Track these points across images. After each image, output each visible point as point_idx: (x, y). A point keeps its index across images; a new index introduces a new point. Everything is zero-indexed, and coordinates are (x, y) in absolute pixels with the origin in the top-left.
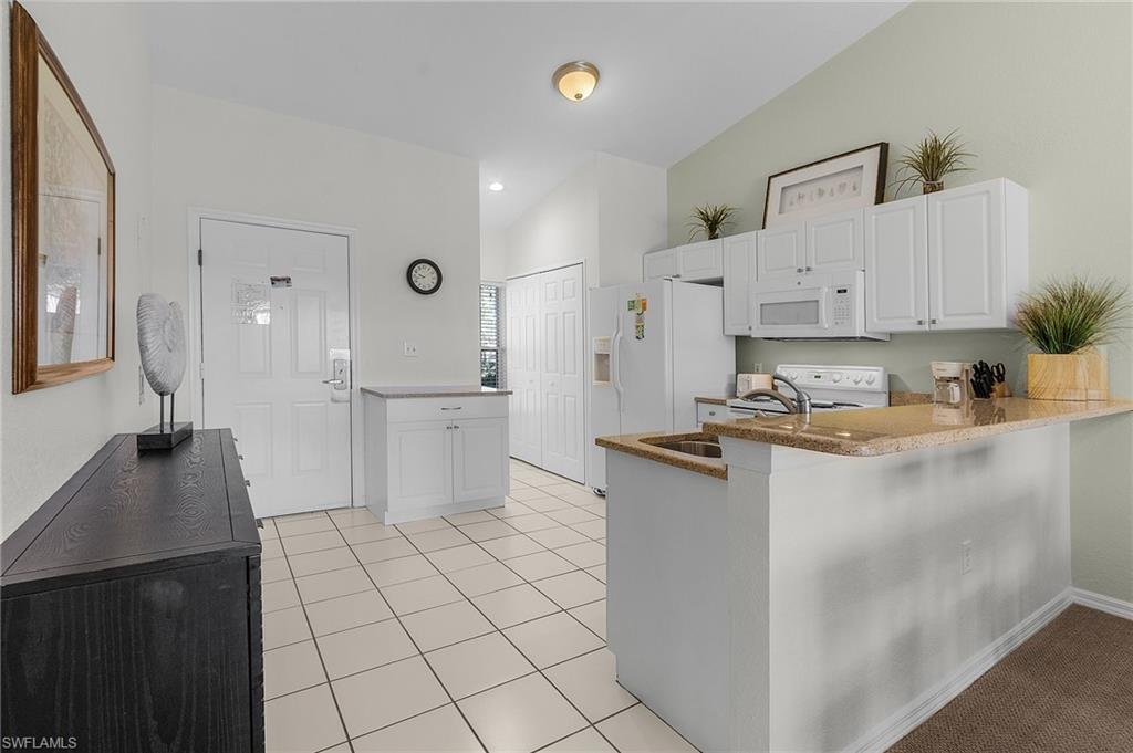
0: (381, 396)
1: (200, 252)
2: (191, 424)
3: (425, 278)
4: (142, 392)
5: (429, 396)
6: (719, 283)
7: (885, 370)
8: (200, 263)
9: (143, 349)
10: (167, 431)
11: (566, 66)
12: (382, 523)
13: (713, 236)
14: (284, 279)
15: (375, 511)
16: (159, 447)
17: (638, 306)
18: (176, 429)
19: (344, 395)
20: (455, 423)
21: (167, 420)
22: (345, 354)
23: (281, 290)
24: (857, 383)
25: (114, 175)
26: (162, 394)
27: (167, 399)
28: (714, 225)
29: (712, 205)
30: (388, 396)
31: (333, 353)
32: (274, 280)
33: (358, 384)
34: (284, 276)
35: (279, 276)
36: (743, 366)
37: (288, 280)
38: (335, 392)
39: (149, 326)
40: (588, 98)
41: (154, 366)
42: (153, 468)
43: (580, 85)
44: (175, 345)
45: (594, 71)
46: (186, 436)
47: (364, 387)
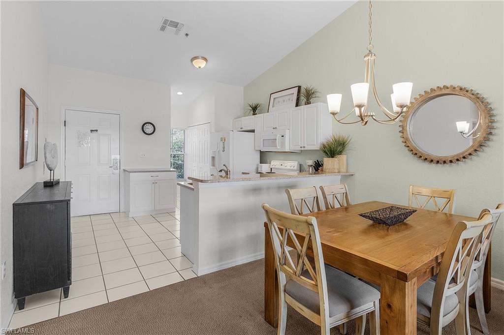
0: (129, 172)
1: (65, 121)
2: (59, 179)
3: (149, 129)
4: (44, 170)
5: (146, 172)
6: (253, 131)
7: (299, 162)
8: (65, 125)
9: (46, 158)
10: (52, 181)
11: (195, 57)
12: (128, 217)
13: (254, 114)
14: (95, 130)
15: (126, 213)
16: (50, 185)
17: (223, 140)
18: (55, 180)
19: (117, 171)
20: (156, 182)
21: (52, 178)
22: (118, 157)
23: (94, 134)
24: (291, 167)
25: (38, 109)
26: (51, 170)
27: (52, 172)
28: (255, 109)
29: (254, 102)
30: (130, 172)
31: (113, 157)
32: (92, 131)
33: (122, 168)
34: (96, 129)
35: (93, 129)
36: (262, 161)
37: (97, 131)
38: (114, 171)
39: (47, 152)
40: (203, 68)
41: (49, 163)
42: (48, 190)
43: (200, 64)
44: (54, 157)
45: (205, 59)
46: (58, 183)
47: (124, 168)
